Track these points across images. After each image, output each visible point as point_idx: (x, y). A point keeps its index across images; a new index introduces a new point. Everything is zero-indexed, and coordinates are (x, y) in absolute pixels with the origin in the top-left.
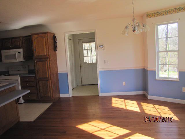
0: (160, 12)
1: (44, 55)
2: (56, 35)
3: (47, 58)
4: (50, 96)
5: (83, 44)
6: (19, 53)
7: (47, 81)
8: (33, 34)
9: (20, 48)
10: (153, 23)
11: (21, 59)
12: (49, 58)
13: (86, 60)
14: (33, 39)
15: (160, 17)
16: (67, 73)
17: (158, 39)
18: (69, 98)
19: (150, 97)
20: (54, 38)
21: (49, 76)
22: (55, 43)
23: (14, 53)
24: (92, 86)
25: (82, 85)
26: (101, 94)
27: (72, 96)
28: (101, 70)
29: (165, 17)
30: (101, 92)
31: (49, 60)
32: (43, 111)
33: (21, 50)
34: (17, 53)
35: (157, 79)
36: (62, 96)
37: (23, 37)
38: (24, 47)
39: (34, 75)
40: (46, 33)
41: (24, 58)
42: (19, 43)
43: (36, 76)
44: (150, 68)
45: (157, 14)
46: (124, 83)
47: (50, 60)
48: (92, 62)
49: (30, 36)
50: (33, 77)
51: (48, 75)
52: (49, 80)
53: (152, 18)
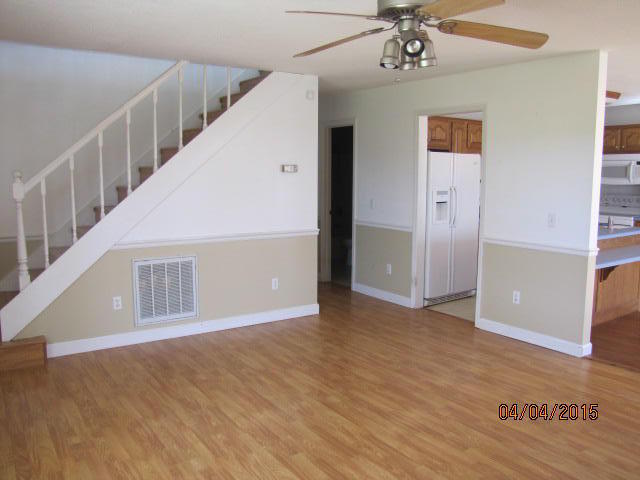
23: (627, 163)
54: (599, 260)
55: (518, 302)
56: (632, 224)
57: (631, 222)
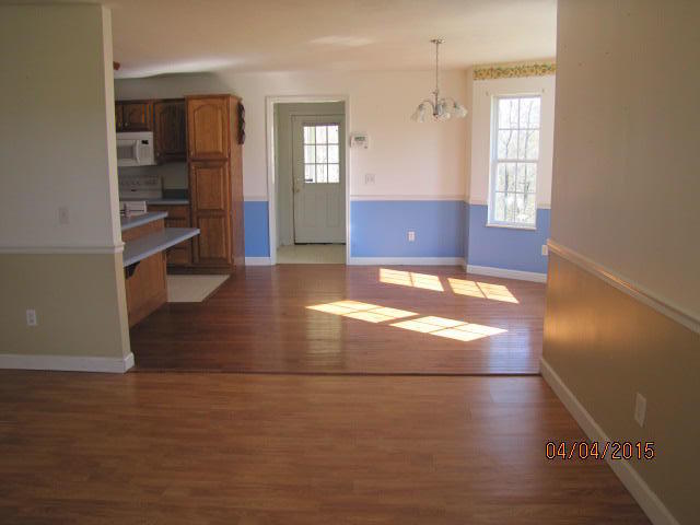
0: (503, 67)
1: (217, 153)
2: (243, 102)
3: (225, 160)
4: (224, 255)
5: (306, 128)
6: (145, 142)
7: (220, 217)
8: (192, 98)
9: (146, 130)
10: (487, 94)
11: (149, 160)
12: (229, 160)
13: (309, 174)
14: (191, 109)
15: (503, 81)
16: (268, 202)
17: (497, 129)
18: (270, 266)
19: (470, 268)
20: (240, 109)
21: (225, 206)
22: (241, 122)
23: (130, 143)
24: (323, 247)
25: (296, 244)
26: (351, 261)
27: (277, 265)
28: (357, 199)
29: (514, 81)
30: (353, 255)
31: (229, 165)
32: (213, 289)
33: (148, 136)
34: (139, 143)
35: (489, 223)
36: (250, 261)
37: (156, 102)
38: (158, 129)
39: (186, 202)
40: (225, 97)
41: (156, 158)
42: (143, 117)
43: (190, 205)
44: (474, 199)
45: (498, 71)
46: (412, 236)
47: (232, 164)
48: (325, 181)
49: (183, 100)
50: (183, 205)
51: (225, 201)
52: (225, 216)
53: (486, 81)
54: (126, 255)
55: (35, 323)
56: (145, 208)
57: (143, 206)
